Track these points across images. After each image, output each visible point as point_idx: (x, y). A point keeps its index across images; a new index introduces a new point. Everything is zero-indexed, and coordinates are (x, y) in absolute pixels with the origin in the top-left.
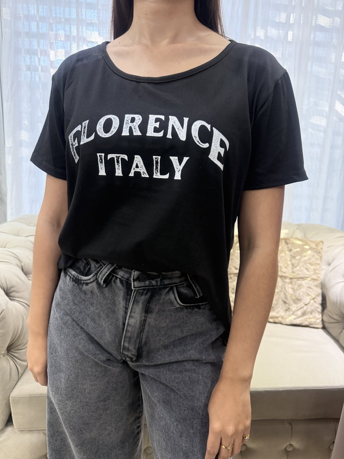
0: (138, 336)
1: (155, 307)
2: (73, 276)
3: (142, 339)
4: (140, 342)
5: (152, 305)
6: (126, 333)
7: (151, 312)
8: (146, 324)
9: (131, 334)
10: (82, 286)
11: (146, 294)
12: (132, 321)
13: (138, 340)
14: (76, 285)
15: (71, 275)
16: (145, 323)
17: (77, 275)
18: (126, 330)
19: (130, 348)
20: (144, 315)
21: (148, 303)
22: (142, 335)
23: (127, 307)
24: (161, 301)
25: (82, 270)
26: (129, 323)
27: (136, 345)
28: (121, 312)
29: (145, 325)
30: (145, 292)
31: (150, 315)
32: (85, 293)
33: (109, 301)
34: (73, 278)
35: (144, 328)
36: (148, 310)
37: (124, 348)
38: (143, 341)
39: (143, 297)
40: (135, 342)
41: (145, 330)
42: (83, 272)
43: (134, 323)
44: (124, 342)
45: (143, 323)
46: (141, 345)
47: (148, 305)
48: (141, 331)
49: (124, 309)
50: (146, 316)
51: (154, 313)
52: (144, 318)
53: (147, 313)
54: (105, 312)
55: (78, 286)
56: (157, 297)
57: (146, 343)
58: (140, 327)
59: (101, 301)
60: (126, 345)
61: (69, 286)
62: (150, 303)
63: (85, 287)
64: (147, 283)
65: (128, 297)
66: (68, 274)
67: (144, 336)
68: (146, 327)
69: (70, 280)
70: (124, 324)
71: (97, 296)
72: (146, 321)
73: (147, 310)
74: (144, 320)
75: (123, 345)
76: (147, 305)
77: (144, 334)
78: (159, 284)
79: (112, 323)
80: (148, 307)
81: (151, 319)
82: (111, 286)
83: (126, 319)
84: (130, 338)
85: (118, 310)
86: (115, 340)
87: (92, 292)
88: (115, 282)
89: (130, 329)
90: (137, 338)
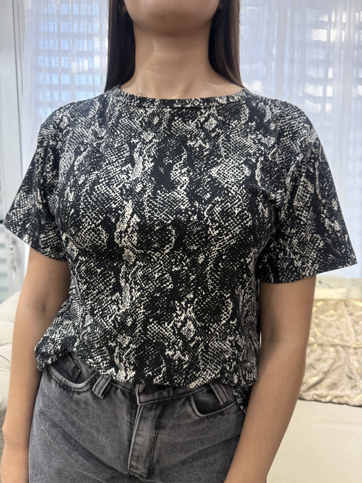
0: (148, 454)
1: (169, 422)
2: (60, 381)
3: (153, 458)
4: (151, 461)
5: (164, 421)
6: (133, 452)
7: (164, 428)
8: (158, 441)
9: (139, 453)
10: (73, 394)
11: (156, 409)
12: (140, 440)
13: (149, 459)
14: (65, 392)
15: (56, 379)
16: (156, 440)
17: (65, 381)
18: (133, 449)
19: (139, 467)
20: (155, 431)
21: (158, 418)
22: (153, 453)
23: (132, 422)
24: (175, 416)
25: (71, 374)
26: (136, 442)
27: (145, 464)
28: (125, 428)
29: (156, 442)
30: (155, 407)
31: (162, 432)
32: (77, 403)
33: (109, 415)
34: (60, 384)
35: (155, 446)
36: (159, 425)
37: (131, 466)
38: (154, 459)
39: (152, 413)
40: (145, 461)
41: (156, 447)
42: (72, 377)
43: (143, 441)
44: (131, 461)
45: (154, 441)
46: (152, 463)
47: (159, 420)
48: (152, 449)
49: (129, 424)
50: (157, 432)
51: (167, 429)
52: (154, 435)
53: (159, 430)
54: (105, 426)
55: (68, 394)
56: (170, 411)
57: (158, 462)
58: (150, 445)
59: (99, 413)
60: (134, 464)
61: (55, 393)
62: (161, 417)
63: (76, 396)
64: (156, 395)
65: (133, 411)
66: (52, 378)
67: (155, 455)
68: (158, 445)
69: (56, 385)
70: (130, 441)
71: (93, 408)
72: (157, 437)
73: (158, 427)
74: (155, 437)
75: (130, 464)
76: (157, 420)
77: (155, 452)
78: (171, 394)
79: (114, 439)
80: (159, 422)
81: (163, 436)
82: (110, 397)
83: (132, 435)
84: (138, 457)
85: (121, 424)
86: (119, 458)
87: (85, 402)
88: (115, 393)
89: (137, 447)
90: (147, 457)
